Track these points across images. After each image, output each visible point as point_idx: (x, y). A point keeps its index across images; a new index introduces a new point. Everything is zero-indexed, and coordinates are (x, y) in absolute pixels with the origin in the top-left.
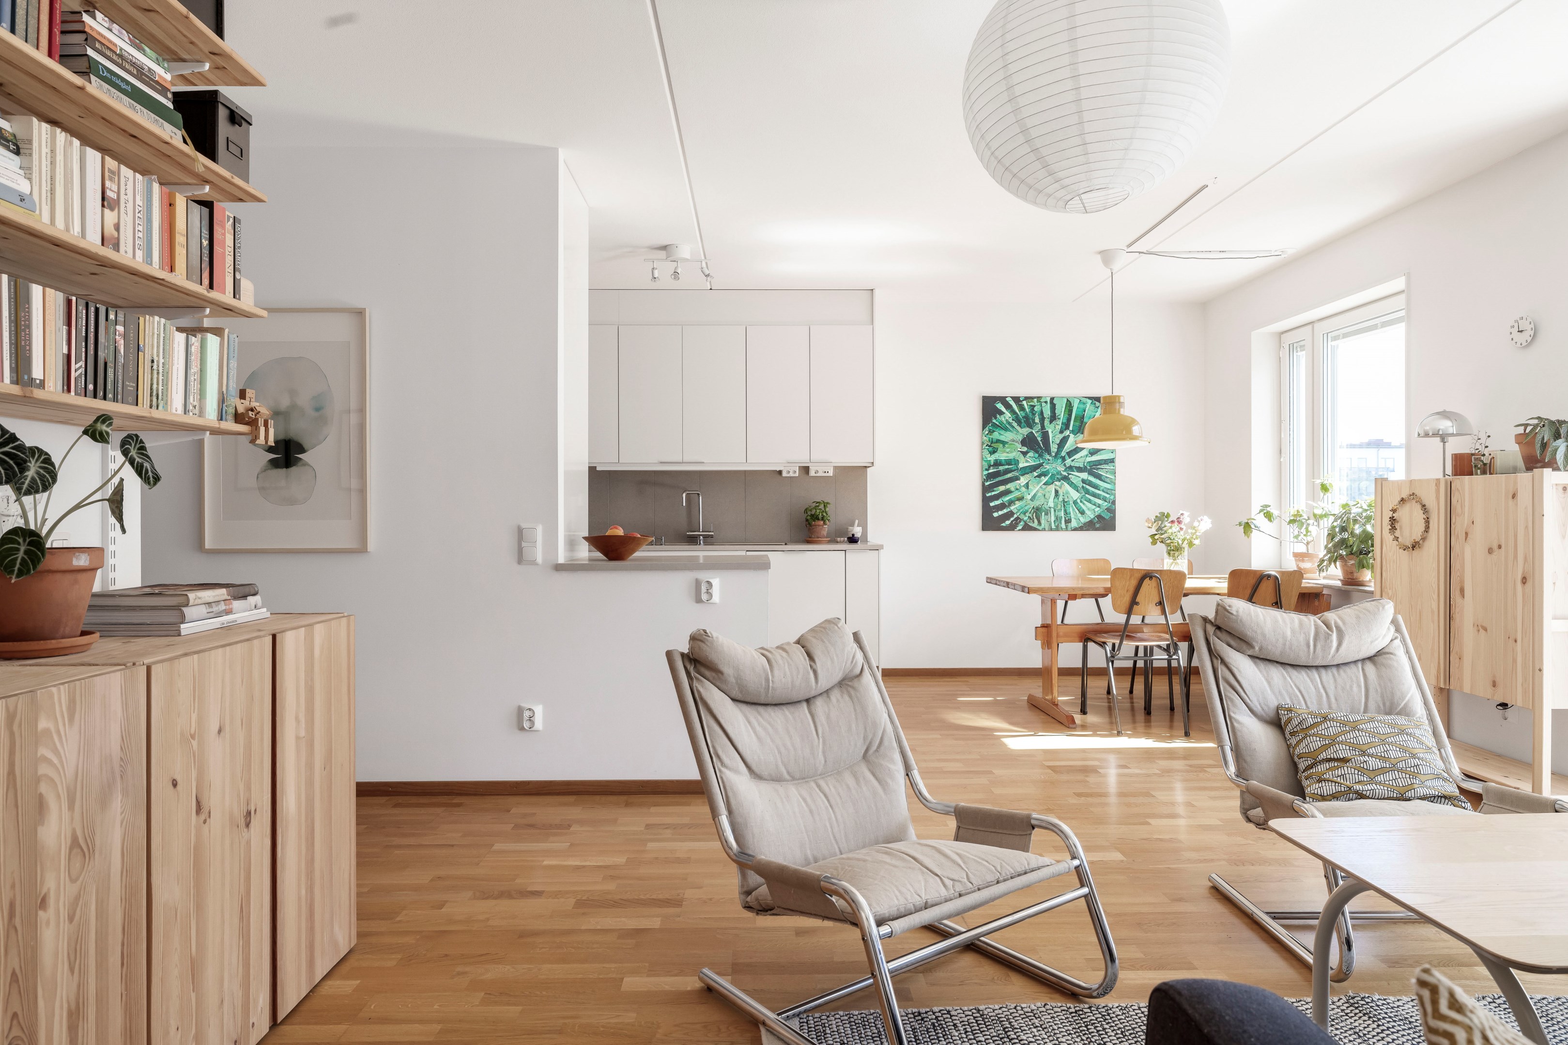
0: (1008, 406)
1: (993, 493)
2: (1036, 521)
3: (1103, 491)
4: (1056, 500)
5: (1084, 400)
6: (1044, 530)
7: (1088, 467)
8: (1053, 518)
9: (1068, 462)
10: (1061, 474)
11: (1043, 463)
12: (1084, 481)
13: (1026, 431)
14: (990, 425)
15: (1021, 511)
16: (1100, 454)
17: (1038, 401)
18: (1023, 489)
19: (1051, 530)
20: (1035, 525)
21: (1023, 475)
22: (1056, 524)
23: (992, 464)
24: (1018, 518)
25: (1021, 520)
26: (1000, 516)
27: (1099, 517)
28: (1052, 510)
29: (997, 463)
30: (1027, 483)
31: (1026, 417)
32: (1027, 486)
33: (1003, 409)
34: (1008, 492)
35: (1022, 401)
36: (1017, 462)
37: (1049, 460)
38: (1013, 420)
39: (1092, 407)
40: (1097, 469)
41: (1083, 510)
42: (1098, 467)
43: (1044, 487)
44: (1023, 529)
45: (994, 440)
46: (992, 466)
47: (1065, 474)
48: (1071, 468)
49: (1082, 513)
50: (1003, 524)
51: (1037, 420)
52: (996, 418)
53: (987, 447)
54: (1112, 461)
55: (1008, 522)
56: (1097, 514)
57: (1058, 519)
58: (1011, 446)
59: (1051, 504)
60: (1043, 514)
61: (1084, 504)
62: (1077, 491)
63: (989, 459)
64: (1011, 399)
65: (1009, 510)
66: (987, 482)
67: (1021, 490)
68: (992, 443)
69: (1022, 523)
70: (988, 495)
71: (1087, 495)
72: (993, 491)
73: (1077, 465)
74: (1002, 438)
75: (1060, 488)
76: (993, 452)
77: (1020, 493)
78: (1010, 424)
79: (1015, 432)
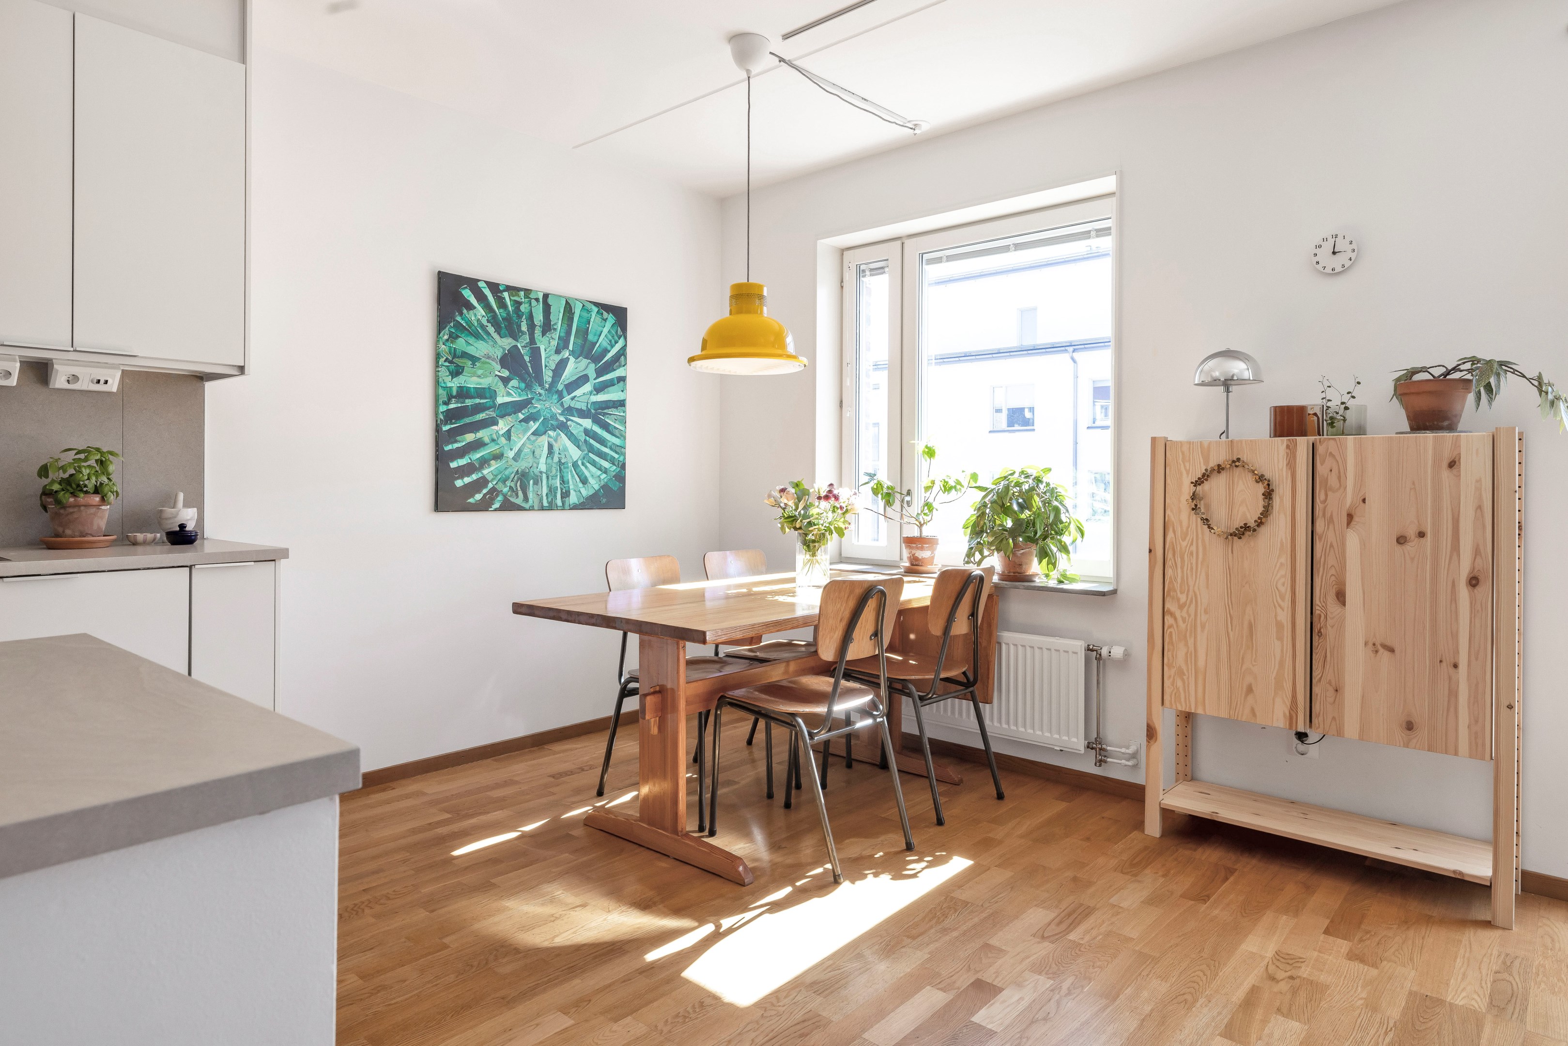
0: (481, 297)
1: (456, 445)
2: (520, 493)
3: (611, 449)
4: (549, 461)
5: (590, 306)
6: (532, 509)
7: (593, 411)
8: (545, 490)
9: (567, 399)
10: (557, 419)
11: (532, 398)
12: (587, 432)
13: (507, 343)
14: (452, 324)
15: (499, 477)
16: (608, 393)
17: (526, 296)
18: (503, 440)
19: (542, 508)
20: (519, 501)
21: (502, 417)
22: (550, 500)
23: (454, 393)
24: (493, 489)
25: (499, 492)
26: (466, 486)
27: (605, 487)
28: (544, 476)
29: (463, 393)
30: (509, 431)
31: (508, 319)
32: (508, 435)
33: (473, 300)
34: (478, 445)
35: (502, 292)
36: (493, 395)
37: (540, 395)
38: (488, 321)
39: (599, 319)
40: (605, 414)
41: (586, 477)
42: (605, 411)
43: (533, 438)
44: (501, 509)
45: (458, 353)
46: (455, 397)
47: (562, 418)
48: (569, 411)
49: (584, 481)
50: (471, 500)
51: (524, 328)
52: (461, 314)
53: (447, 364)
54: (621, 404)
55: (478, 497)
56: (603, 483)
57: (552, 490)
58: (486, 366)
59: (543, 467)
60: (531, 482)
61: (586, 467)
62: (578, 447)
63: (449, 385)
64: (485, 285)
65: (480, 475)
66: (446, 424)
67: (499, 442)
68: (455, 356)
69: (500, 498)
70: (447, 448)
71: (591, 455)
72: (456, 441)
73: (578, 406)
74: (471, 350)
75: (556, 440)
76: (456, 372)
77: (497, 447)
78: (483, 327)
79: (491, 343)
